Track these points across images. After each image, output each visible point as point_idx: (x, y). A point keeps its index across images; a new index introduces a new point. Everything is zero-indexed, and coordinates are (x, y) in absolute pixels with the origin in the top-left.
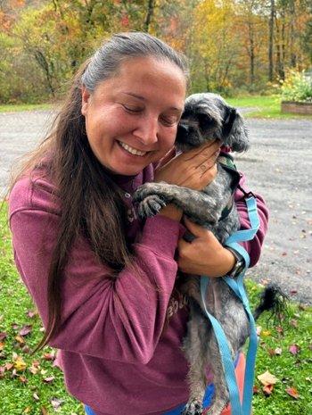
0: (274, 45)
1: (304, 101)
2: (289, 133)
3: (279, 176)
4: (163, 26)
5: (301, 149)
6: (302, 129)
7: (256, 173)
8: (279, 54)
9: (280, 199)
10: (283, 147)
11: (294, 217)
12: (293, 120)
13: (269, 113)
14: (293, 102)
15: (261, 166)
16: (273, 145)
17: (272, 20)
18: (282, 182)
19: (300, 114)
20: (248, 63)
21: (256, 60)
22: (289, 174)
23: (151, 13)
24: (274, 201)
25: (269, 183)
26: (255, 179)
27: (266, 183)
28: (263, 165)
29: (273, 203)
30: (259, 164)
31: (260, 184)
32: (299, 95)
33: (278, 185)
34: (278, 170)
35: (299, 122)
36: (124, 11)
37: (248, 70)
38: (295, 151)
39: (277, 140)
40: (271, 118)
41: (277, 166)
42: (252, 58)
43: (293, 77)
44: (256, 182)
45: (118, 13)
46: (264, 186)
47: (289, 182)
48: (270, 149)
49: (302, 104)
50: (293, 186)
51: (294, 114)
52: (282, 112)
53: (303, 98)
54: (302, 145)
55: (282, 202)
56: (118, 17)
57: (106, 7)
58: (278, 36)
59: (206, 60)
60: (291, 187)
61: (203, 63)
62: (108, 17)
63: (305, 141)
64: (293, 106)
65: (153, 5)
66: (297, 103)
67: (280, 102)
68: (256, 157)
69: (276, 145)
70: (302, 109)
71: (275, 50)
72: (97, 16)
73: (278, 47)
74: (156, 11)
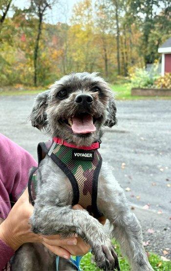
0: (120, 52)
1: (147, 87)
2: (140, 109)
3: (145, 144)
4: (48, 41)
5: (154, 121)
6: (149, 107)
7: (127, 142)
8: (123, 58)
9: (151, 163)
10: (140, 120)
11: (167, 180)
12: (141, 101)
13: (124, 96)
14: (139, 88)
15: (129, 136)
16: (133, 119)
17: (118, 36)
18: (148, 148)
19: (144, 96)
20: (103, 64)
21: (108, 62)
22: (151, 142)
23: (40, 33)
24: (147, 165)
25: (139, 150)
26: (128, 147)
27: (137, 150)
28: (130, 135)
29: (147, 167)
30: (128, 135)
31: (133, 151)
32: (143, 83)
33: (146, 151)
34: (142, 138)
35: (145, 102)
36: (22, 32)
37: (104, 69)
38: (149, 123)
39: (134, 115)
40: (125, 99)
41: (141, 136)
42: (106, 60)
43: (137, 72)
44: (129, 150)
45: (18, 33)
46: (136, 153)
47: (153, 148)
48: (133, 122)
49: (145, 89)
50: (158, 152)
51: (139, 96)
52: (132, 95)
53: (146, 85)
54: (152, 118)
55: (154, 167)
56: (19, 36)
57: (10, 30)
58: (122, 46)
59: (77, 63)
60: (156, 152)
61: (75, 65)
62: (11, 36)
63: (154, 116)
64: (139, 91)
65: (41, 28)
66: (142, 89)
67: (130, 89)
68: (124, 129)
69: (135, 119)
70: (145, 93)
71: (121, 56)
72: (4, 35)
73: (123, 53)
74: (43, 31)
